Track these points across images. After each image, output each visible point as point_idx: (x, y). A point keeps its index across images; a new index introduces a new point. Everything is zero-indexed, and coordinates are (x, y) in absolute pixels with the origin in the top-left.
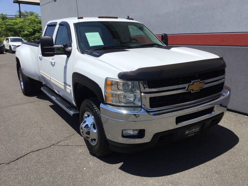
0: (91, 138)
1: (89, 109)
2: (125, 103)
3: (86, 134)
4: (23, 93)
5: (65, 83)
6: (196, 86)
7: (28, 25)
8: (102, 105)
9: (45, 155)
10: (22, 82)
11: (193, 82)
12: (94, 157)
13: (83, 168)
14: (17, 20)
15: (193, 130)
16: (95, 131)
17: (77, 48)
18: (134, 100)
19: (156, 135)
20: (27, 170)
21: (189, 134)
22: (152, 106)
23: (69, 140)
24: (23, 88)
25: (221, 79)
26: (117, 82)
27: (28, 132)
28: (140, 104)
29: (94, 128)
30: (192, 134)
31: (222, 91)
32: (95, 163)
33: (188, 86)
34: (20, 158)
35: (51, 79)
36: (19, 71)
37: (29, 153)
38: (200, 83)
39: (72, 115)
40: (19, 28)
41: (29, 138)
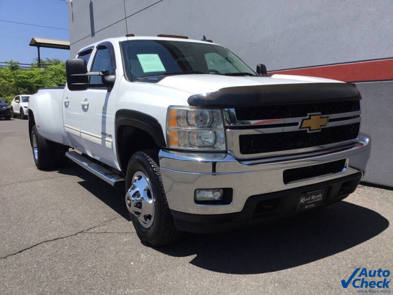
0: (144, 214)
1: (141, 167)
2: (199, 147)
3: (135, 206)
4: (37, 165)
5: (104, 134)
6: (314, 122)
7: (50, 79)
8: (161, 153)
9: (66, 246)
10: (36, 149)
11: (310, 116)
12: (148, 248)
13: (129, 262)
14: (33, 70)
15: (313, 198)
16: (151, 202)
17: (124, 75)
18: (215, 141)
19: (251, 200)
20: (35, 266)
21: (306, 203)
22: (243, 151)
23: (107, 225)
24: (37, 158)
25: (355, 117)
26: (187, 111)
27: (41, 216)
28: (223, 148)
29: (149, 196)
30: (311, 205)
31: (357, 138)
32: (149, 255)
33: (301, 120)
34: (25, 250)
35: (82, 134)
36: (33, 132)
37: (41, 243)
38: (321, 118)
39: (113, 185)
40: (37, 82)
41: (41, 224)
